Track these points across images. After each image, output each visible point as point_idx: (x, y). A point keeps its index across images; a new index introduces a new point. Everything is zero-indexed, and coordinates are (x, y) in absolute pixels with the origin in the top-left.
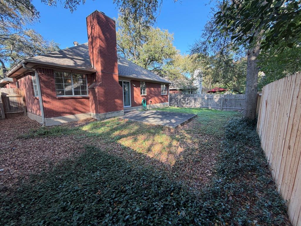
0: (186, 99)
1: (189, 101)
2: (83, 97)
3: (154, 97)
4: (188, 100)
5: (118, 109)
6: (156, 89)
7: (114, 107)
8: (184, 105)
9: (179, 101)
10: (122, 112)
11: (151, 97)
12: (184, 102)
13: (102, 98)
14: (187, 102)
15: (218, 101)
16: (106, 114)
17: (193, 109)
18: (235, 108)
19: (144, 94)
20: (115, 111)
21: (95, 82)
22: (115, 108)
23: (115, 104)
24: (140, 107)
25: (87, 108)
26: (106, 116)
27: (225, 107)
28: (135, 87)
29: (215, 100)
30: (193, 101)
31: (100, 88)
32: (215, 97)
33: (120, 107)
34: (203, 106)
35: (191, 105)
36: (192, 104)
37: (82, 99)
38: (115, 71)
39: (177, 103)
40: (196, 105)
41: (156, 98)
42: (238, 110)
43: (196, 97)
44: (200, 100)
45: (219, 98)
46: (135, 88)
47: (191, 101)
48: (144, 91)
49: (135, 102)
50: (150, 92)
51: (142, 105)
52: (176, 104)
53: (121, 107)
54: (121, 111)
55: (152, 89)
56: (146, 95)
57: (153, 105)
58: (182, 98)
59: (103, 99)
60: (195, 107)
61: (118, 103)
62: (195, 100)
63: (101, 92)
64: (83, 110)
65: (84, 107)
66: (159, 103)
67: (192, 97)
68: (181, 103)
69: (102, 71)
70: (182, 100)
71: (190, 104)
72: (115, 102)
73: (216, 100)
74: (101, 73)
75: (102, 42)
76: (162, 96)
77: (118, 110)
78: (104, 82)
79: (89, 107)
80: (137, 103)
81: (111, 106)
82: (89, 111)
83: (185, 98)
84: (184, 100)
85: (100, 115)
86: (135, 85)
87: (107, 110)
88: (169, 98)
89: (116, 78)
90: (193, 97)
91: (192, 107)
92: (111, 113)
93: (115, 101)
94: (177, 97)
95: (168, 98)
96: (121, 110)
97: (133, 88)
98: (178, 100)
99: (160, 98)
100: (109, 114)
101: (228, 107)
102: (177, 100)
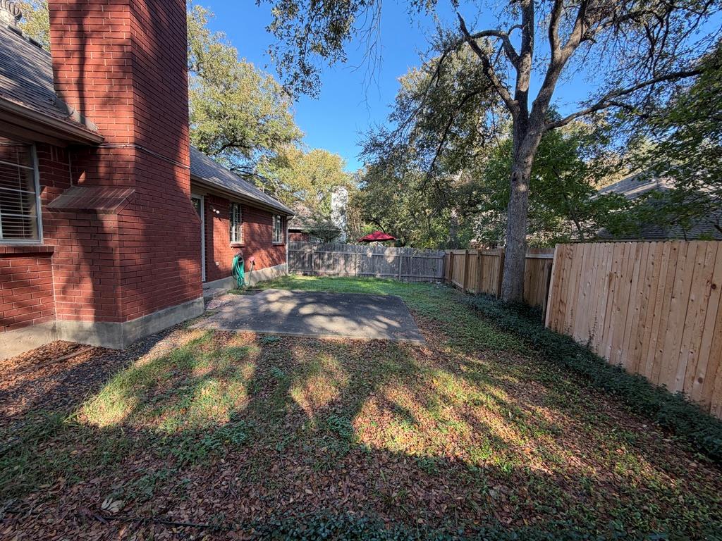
0: (326, 256)
1: (331, 261)
2: (16, 248)
3: (259, 249)
4: (328, 259)
5: (185, 296)
6: (264, 228)
7: (176, 289)
8: (321, 271)
9: (306, 259)
10: (199, 303)
11: (254, 250)
12: (318, 261)
13: (136, 256)
14: (326, 263)
15: (394, 261)
16: (148, 320)
17: (342, 279)
18: (424, 276)
19: (236, 240)
20: (177, 304)
21: (84, 184)
22: (177, 294)
23: (180, 278)
24: (228, 283)
25: (40, 302)
26: (146, 330)
27: (407, 275)
28: (217, 216)
29: (388, 259)
30: (342, 262)
31: (128, 212)
32: (387, 252)
33: (192, 286)
34: (363, 273)
35: (336, 271)
36: (340, 269)
37: (11, 261)
38: (181, 155)
39: (303, 264)
40: (348, 269)
41: (263, 252)
42: (429, 279)
43: (349, 252)
44: (356, 258)
45: (395, 254)
46: (216, 220)
47: (336, 261)
48: (236, 230)
49: (217, 263)
50: (251, 235)
51: (233, 273)
52: (300, 266)
53: (196, 287)
54: (197, 300)
55: (256, 225)
56: (241, 242)
57: (257, 273)
58: (316, 253)
59: (139, 262)
60: (347, 274)
61: (187, 273)
62: (347, 257)
63: (133, 232)
64: (16, 313)
65: (23, 296)
66: (270, 266)
67: (339, 252)
68: (313, 265)
69: (138, 146)
70: (314, 257)
71: (334, 269)
72: (178, 269)
73: (390, 260)
74: (133, 152)
75: (139, 30)
76: (275, 246)
77: (188, 300)
78: (143, 191)
79: (50, 295)
80: (221, 267)
81: (167, 286)
82: (48, 313)
83: (324, 254)
84: (321, 257)
85: (127, 327)
86: (218, 212)
87: (153, 304)
88: (287, 251)
89: (185, 182)
90: (343, 251)
91: (341, 275)
92: (166, 314)
93: (178, 264)
94: (302, 249)
95: (285, 251)
96: (196, 298)
97: (213, 221)
98: (304, 257)
99: (272, 251)
100: (159, 316)
101: (411, 275)
102: (302, 256)
